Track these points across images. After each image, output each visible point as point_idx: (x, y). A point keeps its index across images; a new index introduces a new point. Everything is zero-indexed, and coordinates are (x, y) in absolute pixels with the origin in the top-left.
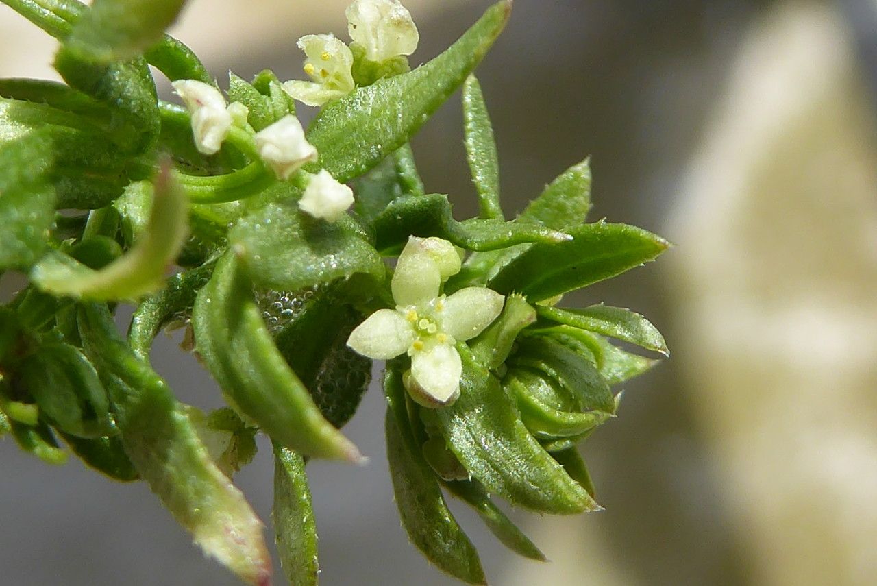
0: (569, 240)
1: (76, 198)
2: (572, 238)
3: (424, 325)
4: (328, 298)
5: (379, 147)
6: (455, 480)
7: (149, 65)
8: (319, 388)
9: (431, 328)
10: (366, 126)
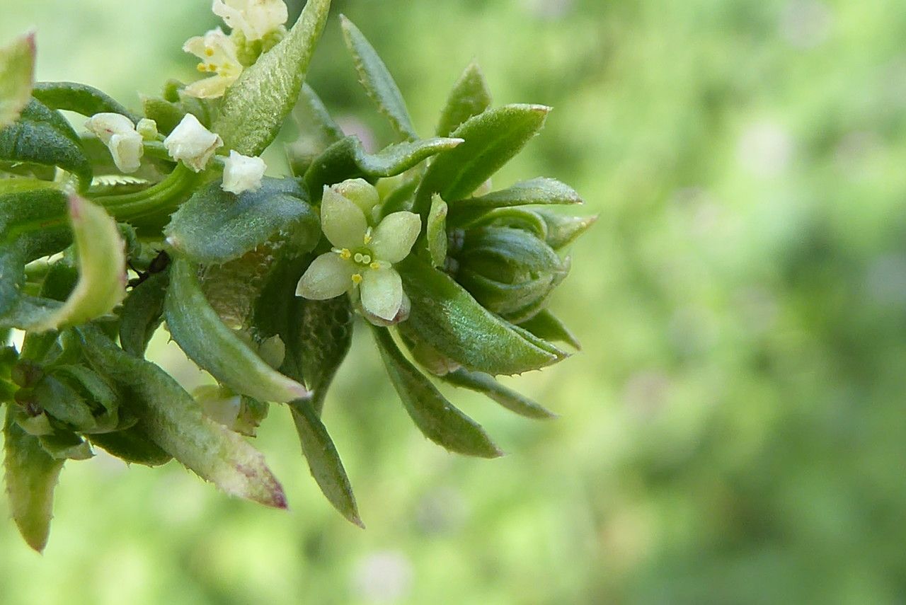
0: (462, 143)
1: (40, 248)
2: (463, 141)
3: (359, 257)
4: (287, 255)
5: (275, 114)
6: (449, 373)
7: (61, 111)
8: (312, 334)
9: (366, 259)
10: (260, 99)
